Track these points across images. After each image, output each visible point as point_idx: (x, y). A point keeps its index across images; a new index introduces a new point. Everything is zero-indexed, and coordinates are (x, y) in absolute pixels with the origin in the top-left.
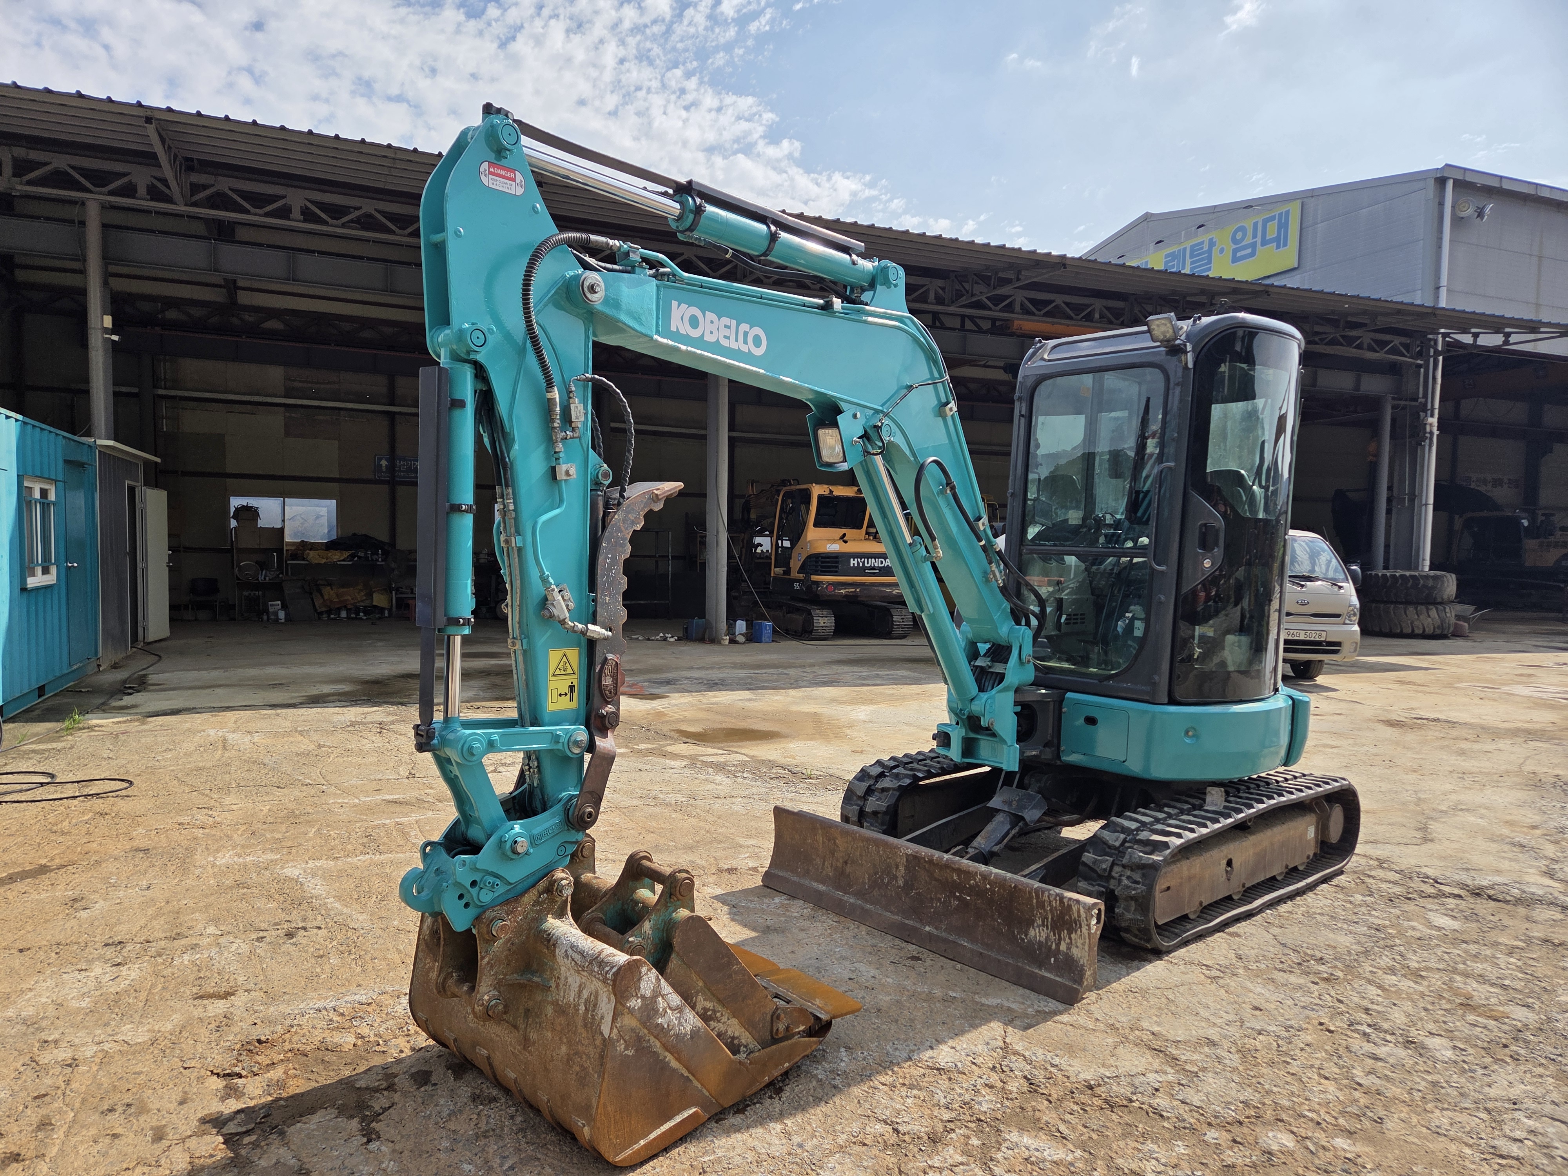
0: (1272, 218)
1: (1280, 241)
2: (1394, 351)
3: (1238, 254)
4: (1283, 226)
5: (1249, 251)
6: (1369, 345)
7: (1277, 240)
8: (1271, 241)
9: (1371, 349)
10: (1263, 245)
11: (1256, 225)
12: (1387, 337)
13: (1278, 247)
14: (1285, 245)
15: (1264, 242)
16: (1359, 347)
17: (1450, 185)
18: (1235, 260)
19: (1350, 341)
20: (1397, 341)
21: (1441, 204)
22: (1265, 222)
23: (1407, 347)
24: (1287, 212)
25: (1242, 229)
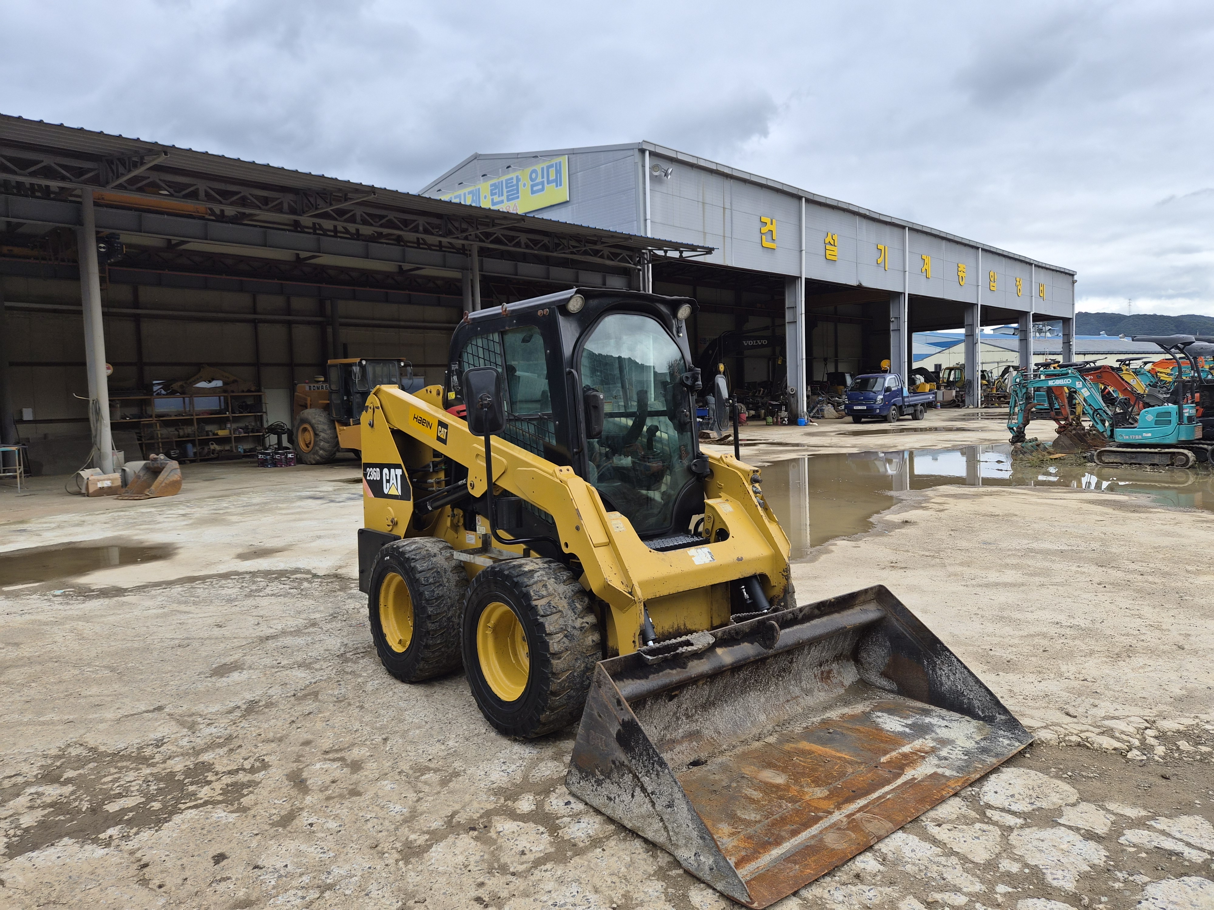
0: (552, 166)
1: (558, 182)
2: (623, 260)
3: (535, 189)
4: (558, 172)
5: (540, 187)
6: (608, 255)
7: (556, 181)
8: (552, 182)
9: (609, 258)
10: (548, 183)
11: (543, 169)
12: (618, 251)
13: (557, 186)
14: (561, 185)
15: (549, 182)
16: (602, 257)
17: (647, 153)
18: (533, 192)
19: (596, 253)
20: (625, 253)
21: (644, 166)
22: (549, 167)
23: (631, 257)
24: (560, 163)
25: (534, 171)
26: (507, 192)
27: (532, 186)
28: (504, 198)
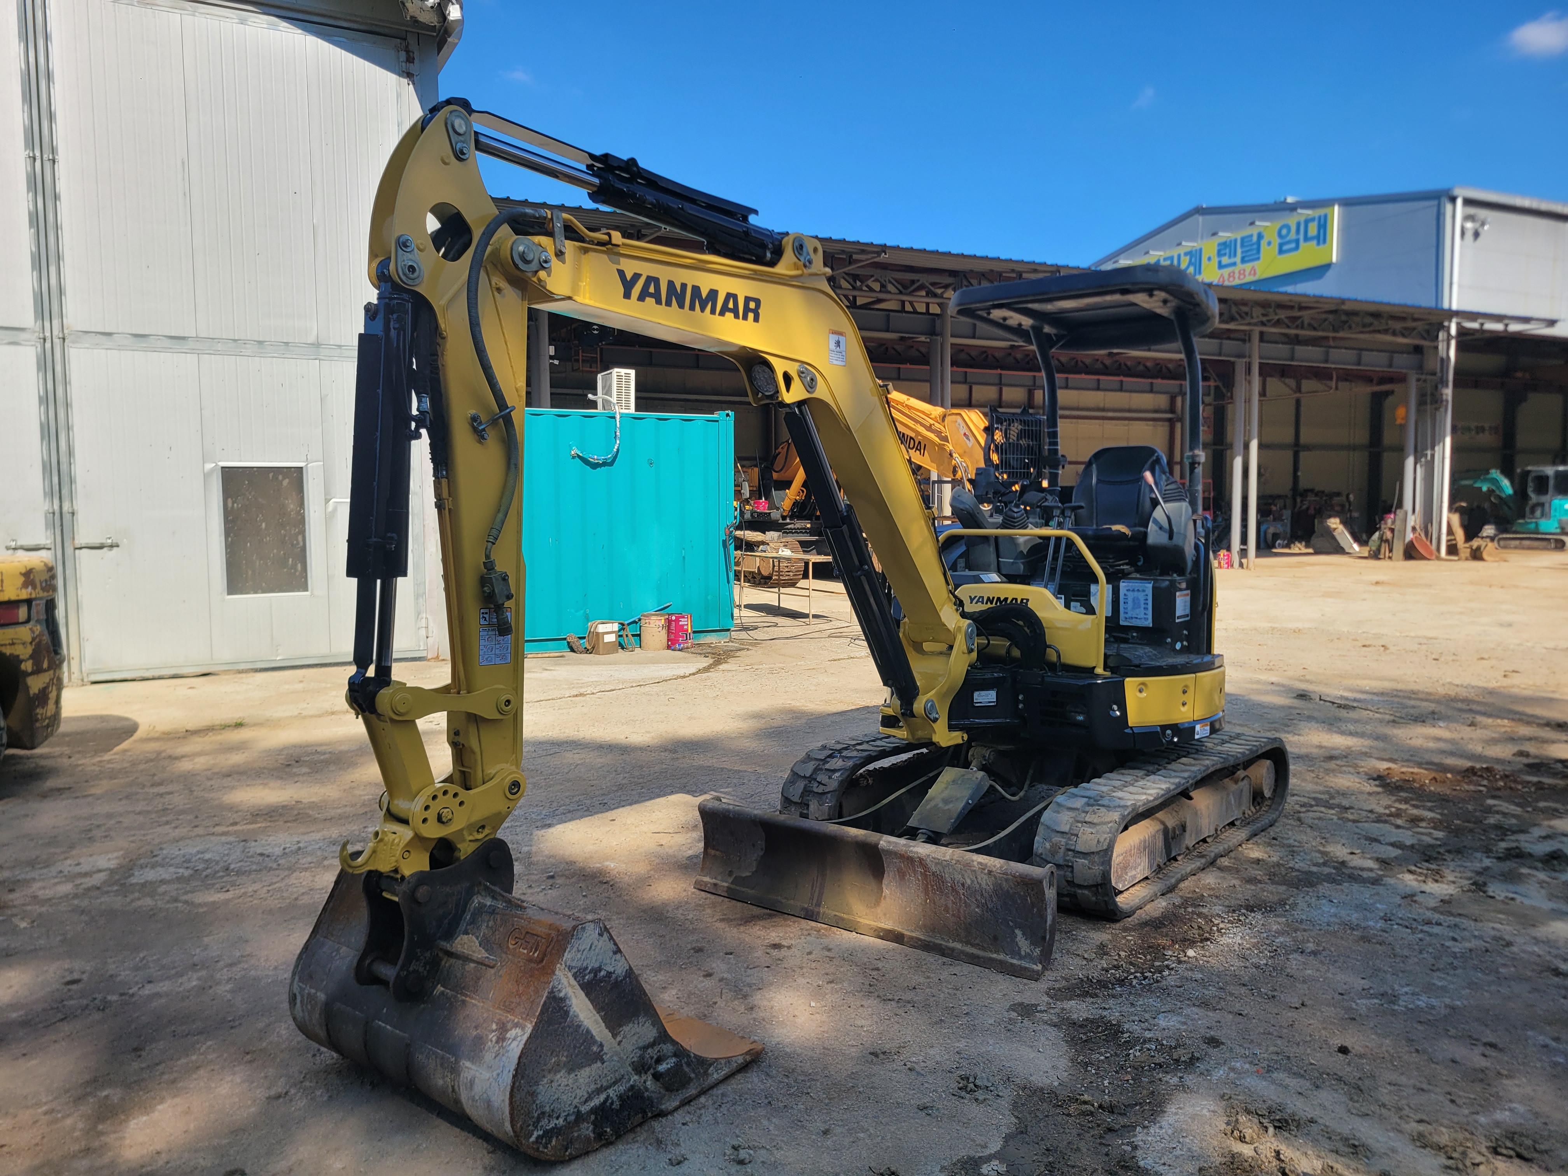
0: (1313, 220)
1: (1320, 239)
4: (1322, 227)
5: (1293, 245)
6: (1400, 332)
7: (1317, 238)
8: (1312, 239)
9: (1402, 335)
10: (1305, 241)
11: (1298, 223)
13: (1318, 244)
14: (1324, 243)
15: (1307, 239)
17: (1460, 201)
18: (1281, 251)
21: (1453, 217)
22: (1307, 222)
24: (1326, 216)
25: (1288, 227)
26: (1242, 252)
27: (1281, 246)
28: (1238, 259)
